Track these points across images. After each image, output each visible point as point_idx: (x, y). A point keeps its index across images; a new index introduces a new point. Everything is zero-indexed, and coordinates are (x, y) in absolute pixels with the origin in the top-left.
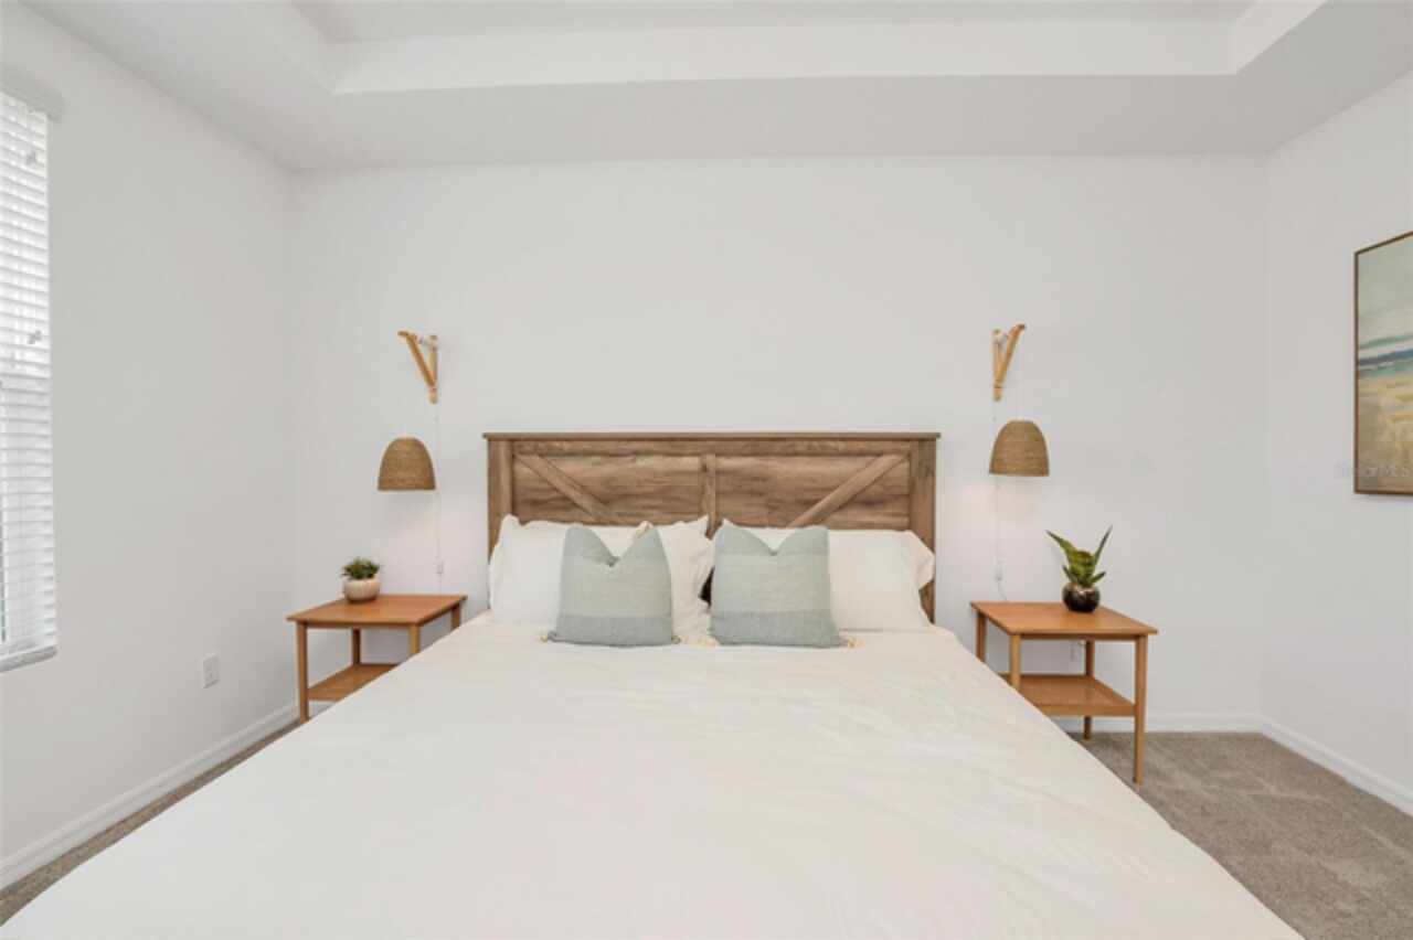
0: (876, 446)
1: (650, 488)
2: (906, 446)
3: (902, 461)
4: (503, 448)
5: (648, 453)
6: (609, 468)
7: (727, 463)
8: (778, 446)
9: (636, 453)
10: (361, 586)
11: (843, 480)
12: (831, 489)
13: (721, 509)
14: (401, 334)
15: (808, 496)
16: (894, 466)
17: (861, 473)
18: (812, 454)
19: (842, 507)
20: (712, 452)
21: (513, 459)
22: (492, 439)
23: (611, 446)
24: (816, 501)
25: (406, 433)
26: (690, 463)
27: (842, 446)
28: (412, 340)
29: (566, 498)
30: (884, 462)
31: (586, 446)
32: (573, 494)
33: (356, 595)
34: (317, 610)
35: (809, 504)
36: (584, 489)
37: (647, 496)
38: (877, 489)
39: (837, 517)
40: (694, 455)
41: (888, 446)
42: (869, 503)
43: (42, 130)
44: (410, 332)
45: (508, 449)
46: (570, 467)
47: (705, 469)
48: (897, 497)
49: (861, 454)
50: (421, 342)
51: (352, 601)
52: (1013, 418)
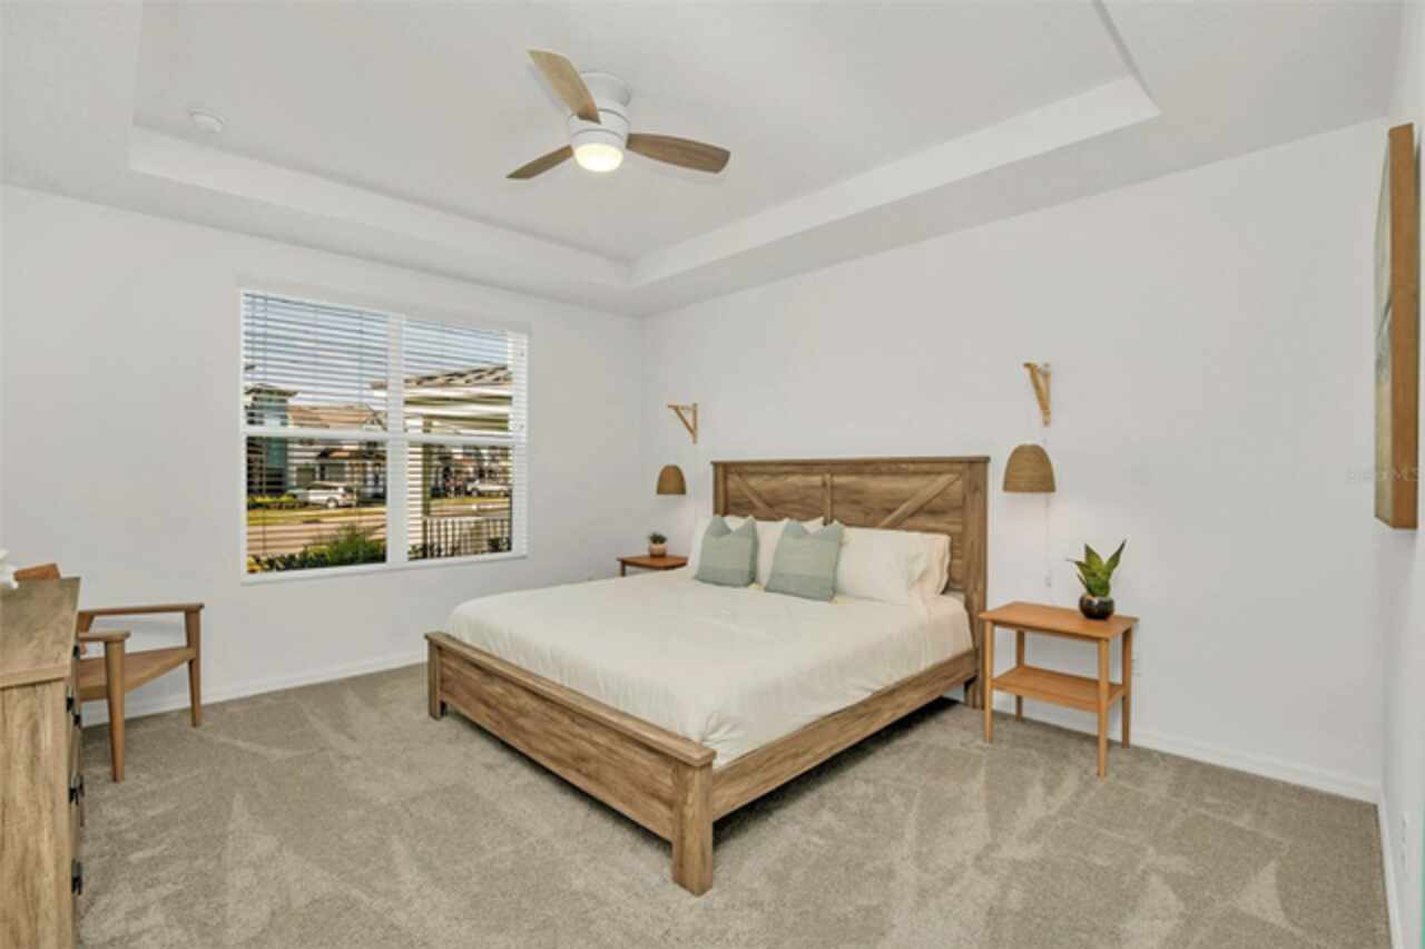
0: (938, 467)
1: (795, 497)
2: (960, 467)
3: (957, 479)
4: (721, 469)
5: (793, 473)
6: (774, 484)
7: (840, 480)
8: (869, 469)
9: (787, 473)
10: (658, 547)
11: (914, 493)
12: (904, 501)
13: (836, 513)
14: (669, 407)
15: (889, 506)
16: (952, 483)
17: (926, 488)
18: (893, 473)
19: (912, 515)
20: (829, 472)
21: (725, 478)
22: (716, 465)
23: (773, 469)
24: (894, 510)
25: (672, 462)
26: (816, 480)
27: (912, 467)
28: (676, 409)
29: (750, 502)
30: (943, 480)
31: (759, 469)
32: (755, 500)
33: (656, 552)
34: (640, 558)
35: (890, 511)
36: (759, 495)
37: (793, 502)
38: (938, 501)
39: (910, 522)
40: (818, 474)
41: (945, 467)
42: (933, 513)
43: (525, 341)
44: (676, 404)
45: (723, 470)
46: (754, 482)
47: (824, 485)
48: (954, 509)
49: (927, 473)
50: (683, 408)
51: (653, 556)
52: (1022, 443)
